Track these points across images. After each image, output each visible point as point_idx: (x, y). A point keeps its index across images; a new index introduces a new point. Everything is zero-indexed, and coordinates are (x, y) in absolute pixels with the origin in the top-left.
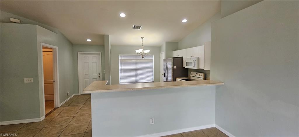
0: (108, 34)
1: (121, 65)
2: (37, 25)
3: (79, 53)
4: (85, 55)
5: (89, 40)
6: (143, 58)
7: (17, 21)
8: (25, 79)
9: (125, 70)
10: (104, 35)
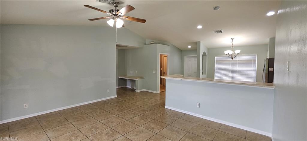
0: (199, 41)
1: (216, 66)
2: (158, 44)
3: (185, 56)
4: (188, 58)
5: (189, 47)
6: (232, 58)
7: (153, 43)
8: (153, 71)
9: (220, 70)
10: (197, 42)
